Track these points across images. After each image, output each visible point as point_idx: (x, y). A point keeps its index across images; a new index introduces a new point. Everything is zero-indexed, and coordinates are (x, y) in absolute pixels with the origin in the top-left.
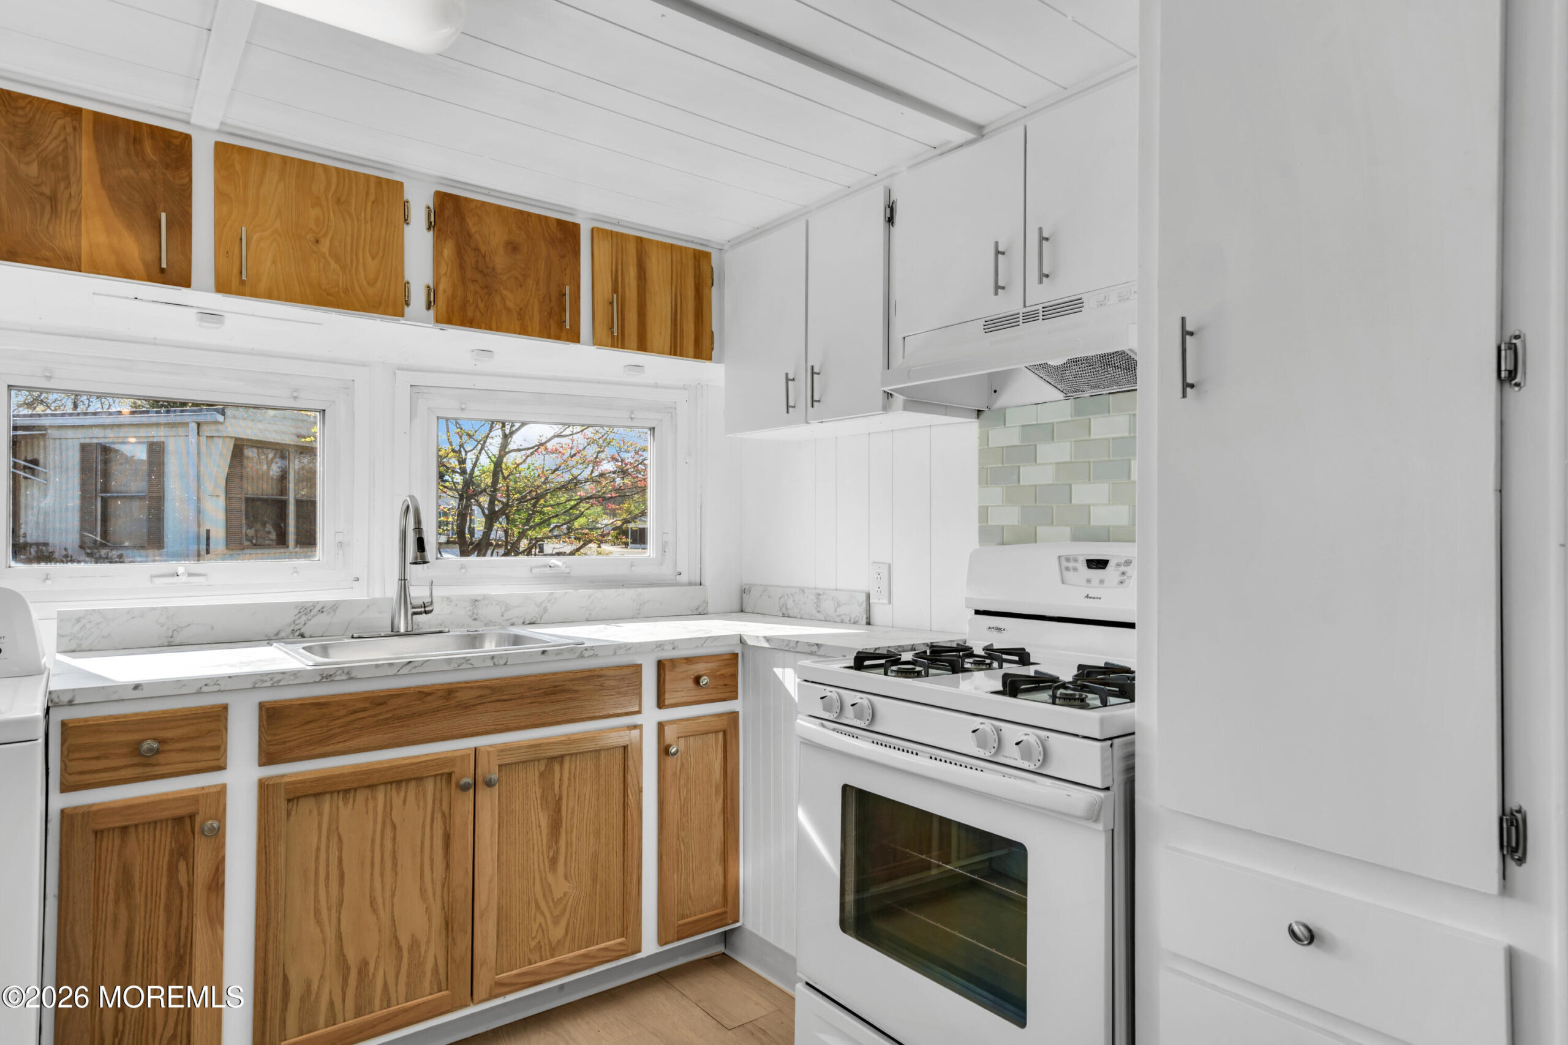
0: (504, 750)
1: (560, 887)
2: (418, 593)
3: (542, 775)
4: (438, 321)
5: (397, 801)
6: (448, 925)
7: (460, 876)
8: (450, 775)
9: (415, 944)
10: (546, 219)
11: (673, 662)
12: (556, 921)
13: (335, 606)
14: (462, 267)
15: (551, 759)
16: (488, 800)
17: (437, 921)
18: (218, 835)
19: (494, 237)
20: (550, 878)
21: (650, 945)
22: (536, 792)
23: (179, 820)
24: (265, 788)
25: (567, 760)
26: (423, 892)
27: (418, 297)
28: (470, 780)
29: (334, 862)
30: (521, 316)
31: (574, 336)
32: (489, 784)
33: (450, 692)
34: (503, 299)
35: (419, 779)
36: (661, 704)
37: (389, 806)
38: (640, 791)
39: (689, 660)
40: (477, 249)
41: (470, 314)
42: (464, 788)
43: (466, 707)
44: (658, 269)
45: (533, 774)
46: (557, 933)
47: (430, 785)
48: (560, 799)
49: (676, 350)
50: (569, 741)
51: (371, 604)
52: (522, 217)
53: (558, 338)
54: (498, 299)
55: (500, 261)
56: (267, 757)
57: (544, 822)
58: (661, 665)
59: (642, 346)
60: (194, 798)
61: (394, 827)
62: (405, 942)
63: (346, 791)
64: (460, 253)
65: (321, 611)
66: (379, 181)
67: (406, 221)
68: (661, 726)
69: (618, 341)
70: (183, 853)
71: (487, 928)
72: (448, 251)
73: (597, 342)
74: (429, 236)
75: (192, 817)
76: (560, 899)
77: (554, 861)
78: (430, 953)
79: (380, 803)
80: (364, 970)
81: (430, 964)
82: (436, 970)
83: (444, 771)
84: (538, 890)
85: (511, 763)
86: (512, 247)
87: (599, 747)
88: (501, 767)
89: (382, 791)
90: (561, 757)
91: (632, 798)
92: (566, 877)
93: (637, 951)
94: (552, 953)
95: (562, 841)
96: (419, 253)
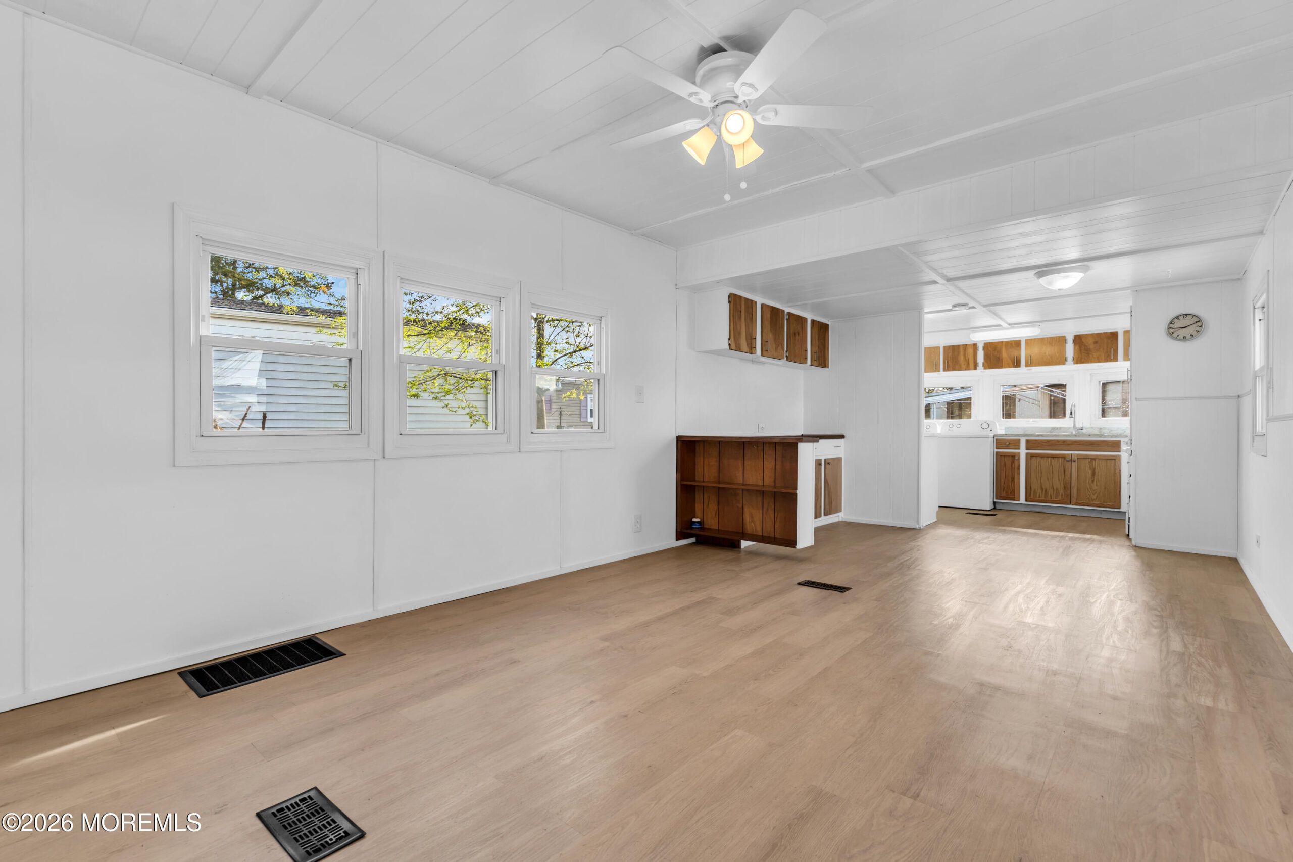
0: (1078, 455)
1: (1095, 487)
3: (1089, 462)
4: (1075, 363)
6: (1065, 488)
7: (1067, 478)
8: (1065, 458)
9: (1057, 489)
10: (1106, 333)
12: (1094, 495)
14: (1081, 350)
15: (1092, 459)
16: (1075, 465)
17: (1062, 486)
18: (1019, 459)
19: (1090, 342)
20: (1092, 485)
22: (1088, 465)
23: (1012, 456)
24: (1027, 454)
25: (1097, 460)
27: (1070, 359)
28: (1070, 459)
29: (1040, 469)
30: (1098, 358)
31: (1116, 360)
32: (1075, 461)
33: (1064, 441)
34: (1093, 356)
35: (1058, 457)
37: (1051, 462)
38: (1120, 471)
40: (1085, 345)
41: (1083, 361)
42: (1068, 461)
43: (1068, 445)
45: (1087, 461)
46: (1094, 497)
47: (1060, 459)
48: (1095, 468)
50: (1097, 455)
52: (1099, 335)
53: (1110, 361)
54: (1091, 356)
55: (1092, 347)
56: (1027, 449)
57: (1090, 472)
60: (1015, 453)
61: (1052, 466)
62: (1055, 488)
63: (1042, 457)
64: (1080, 347)
66: (1059, 337)
67: (1066, 343)
70: (1013, 462)
71: (1074, 491)
72: (1077, 348)
73: (1123, 360)
74: (1073, 345)
75: (1015, 456)
76: (1094, 490)
77: (1093, 481)
78: (1061, 492)
79: (1049, 461)
80: (1046, 490)
81: (1061, 494)
82: (1062, 495)
83: (1063, 457)
84: (1088, 486)
85: (1080, 458)
86: (1096, 343)
87: (1106, 459)
88: (1078, 458)
89: (1049, 458)
90: (1095, 459)
91: (1117, 472)
92: (1097, 485)
93: (1120, 508)
94: (1093, 501)
95: (1096, 477)
96: (1070, 350)
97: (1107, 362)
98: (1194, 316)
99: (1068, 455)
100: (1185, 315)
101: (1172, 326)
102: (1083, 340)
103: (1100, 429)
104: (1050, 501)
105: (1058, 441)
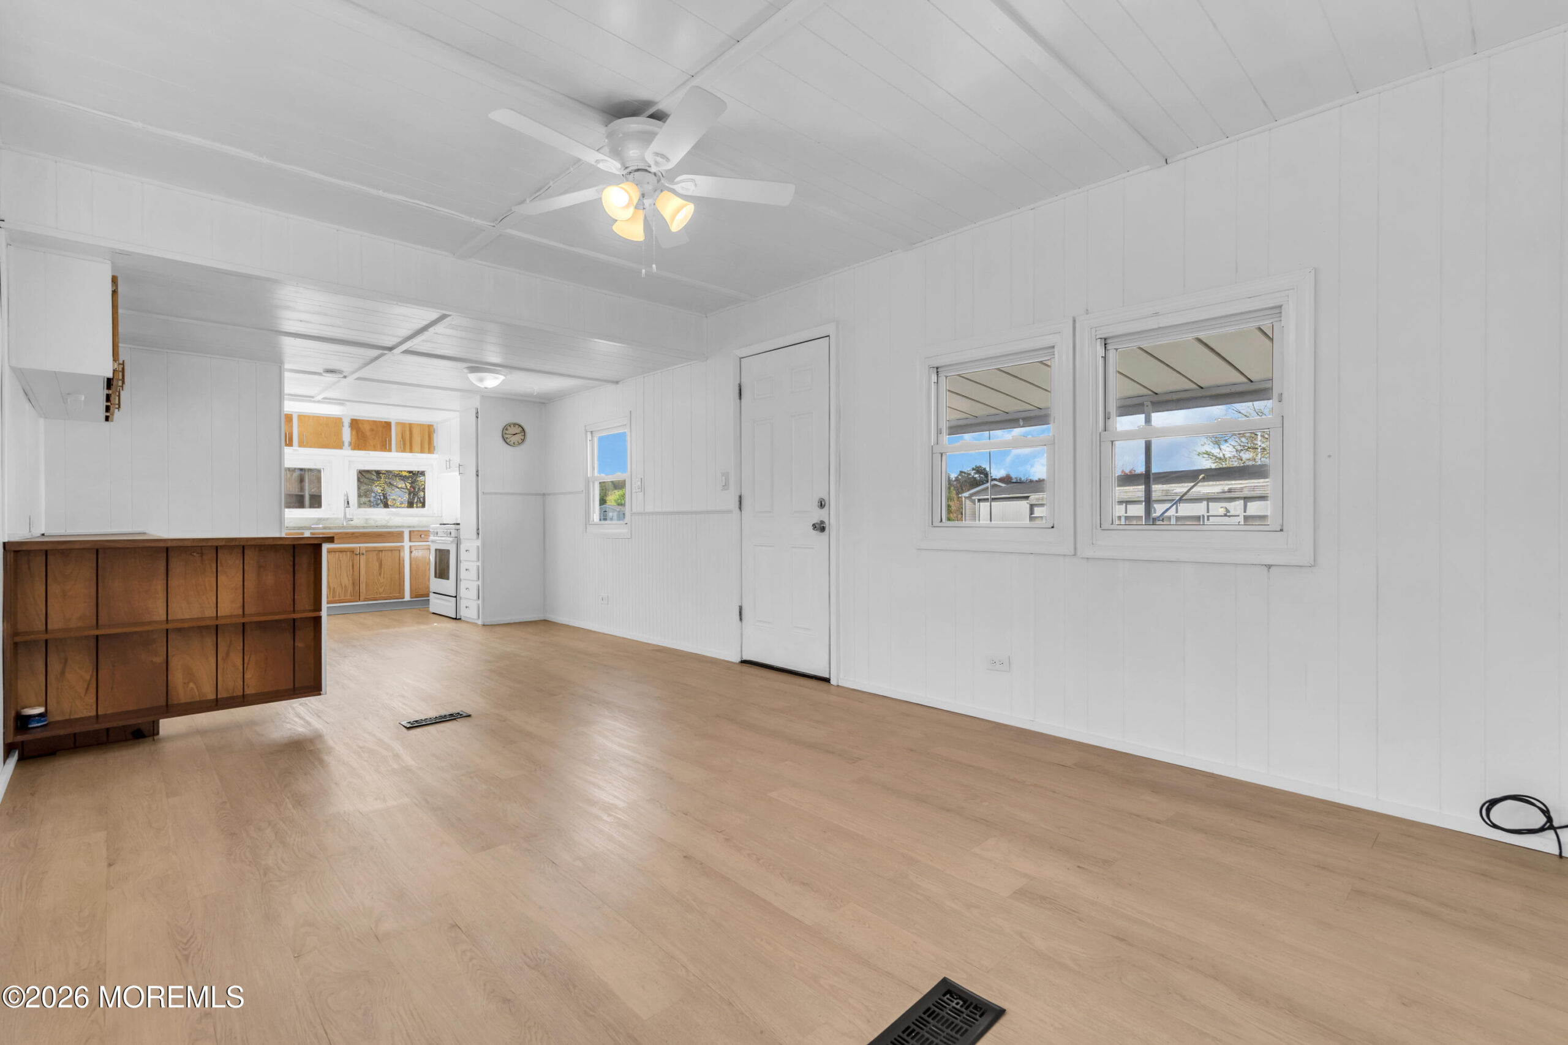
0: (366, 547)
1: (382, 580)
2: (348, 516)
3: (377, 554)
4: (352, 449)
5: (341, 556)
6: (353, 583)
7: (356, 573)
8: (353, 552)
9: (345, 586)
10: (382, 422)
11: (413, 531)
12: (381, 587)
13: (327, 519)
14: (357, 436)
15: (380, 551)
16: (363, 558)
17: (351, 582)
19: (366, 428)
20: (379, 578)
21: (407, 597)
22: (375, 558)
26: (347, 576)
27: (346, 444)
28: (358, 553)
30: (374, 446)
31: (390, 450)
32: (363, 554)
33: (353, 533)
34: (369, 443)
35: (346, 552)
36: (410, 541)
37: (339, 556)
39: (418, 531)
40: (362, 431)
41: (360, 447)
42: (357, 554)
43: (357, 537)
44: (416, 432)
45: (375, 554)
46: (381, 590)
47: (348, 553)
48: (381, 561)
49: (422, 451)
50: (383, 547)
51: (337, 519)
52: (375, 422)
53: (385, 451)
54: (367, 443)
55: (368, 433)
57: (377, 564)
58: (410, 532)
59: (411, 451)
61: (340, 561)
62: (343, 585)
64: (357, 433)
65: (324, 520)
66: (336, 419)
67: (343, 426)
68: (410, 547)
69: (404, 451)
71: (363, 586)
72: (354, 432)
73: (397, 451)
74: (349, 429)
76: (382, 583)
77: (380, 574)
78: (350, 589)
79: (337, 555)
80: (334, 588)
81: (349, 592)
82: (351, 592)
83: (352, 551)
84: (376, 580)
85: (368, 551)
86: (372, 430)
87: (392, 550)
88: (366, 551)
89: (337, 553)
90: (382, 551)
91: (401, 562)
92: (384, 578)
93: (403, 598)
94: (380, 594)
95: (382, 570)
96: (347, 434)
97: (383, 451)
98: (520, 426)
99: (356, 548)
100: (515, 425)
101: (505, 431)
102: (360, 426)
103: (367, 519)
104: (338, 600)
105: (347, 533)
